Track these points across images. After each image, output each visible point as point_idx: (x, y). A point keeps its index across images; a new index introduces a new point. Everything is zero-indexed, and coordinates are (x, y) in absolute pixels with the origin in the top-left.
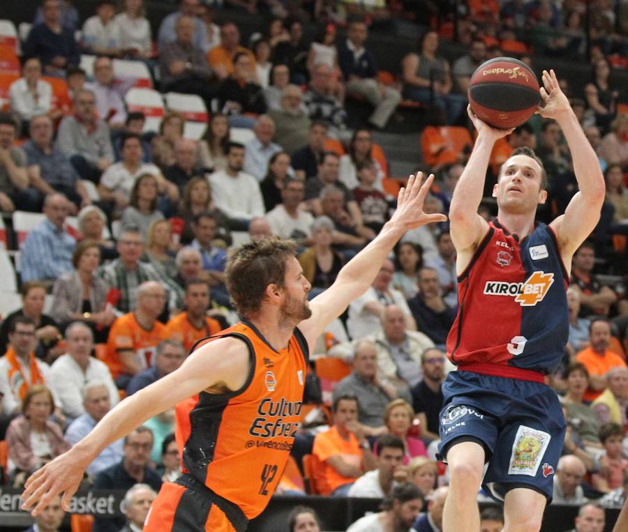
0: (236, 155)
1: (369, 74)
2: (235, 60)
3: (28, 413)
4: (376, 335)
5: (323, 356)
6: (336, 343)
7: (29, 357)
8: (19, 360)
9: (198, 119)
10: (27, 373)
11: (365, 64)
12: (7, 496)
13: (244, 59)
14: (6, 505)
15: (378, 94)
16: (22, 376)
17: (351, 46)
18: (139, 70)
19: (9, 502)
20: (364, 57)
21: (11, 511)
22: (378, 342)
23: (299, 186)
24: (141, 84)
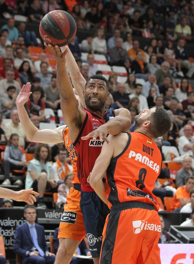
0: (139, 88)
1: (185, 58)
2: (137, 53)
3: (66, 182)
4: (190, 153)
5: (170, 161)
6: (175, 157)
7: (65, 163)
8: (61, 163)
9: (124, 75)
10: (64, 168)
11: (184, 55)
12: (57, 213)
13: (140, 53)
14: (56, 216)
15: (189, 66)
16: (62, 169)
17: (179, 48)
18: (102, 58)
19: (57, 215)
20: (183, 52)
21: (58, 218)
22: (191, 156)
23: (161, 99)
24: (103, 63)
